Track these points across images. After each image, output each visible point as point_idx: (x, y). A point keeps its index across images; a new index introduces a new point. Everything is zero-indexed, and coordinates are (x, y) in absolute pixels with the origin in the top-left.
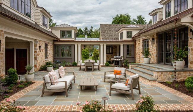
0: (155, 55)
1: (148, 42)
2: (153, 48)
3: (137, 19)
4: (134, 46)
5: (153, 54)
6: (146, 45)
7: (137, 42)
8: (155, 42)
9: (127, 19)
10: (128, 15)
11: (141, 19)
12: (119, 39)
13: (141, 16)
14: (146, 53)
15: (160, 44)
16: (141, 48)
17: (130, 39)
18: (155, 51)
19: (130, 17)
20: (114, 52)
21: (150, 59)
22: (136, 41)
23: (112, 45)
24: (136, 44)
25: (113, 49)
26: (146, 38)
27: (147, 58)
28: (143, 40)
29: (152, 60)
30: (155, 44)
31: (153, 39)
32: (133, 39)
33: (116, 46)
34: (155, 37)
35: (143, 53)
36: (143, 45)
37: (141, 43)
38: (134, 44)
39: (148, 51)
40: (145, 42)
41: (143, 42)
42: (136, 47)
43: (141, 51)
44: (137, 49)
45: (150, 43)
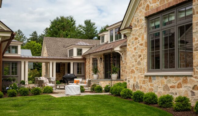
0: (102, 72)
1: (97, 60)
2: (101, 66)
3: (84, 25)
4: (84, 64)
5: (101, 71)
6: (95, 63)
7: (87, 61)
8: (102, 61)
9: (71, 25)
10: (72, 19)
11: (90, 25)
12: (68, 56)
13: (90, 21)
14: (96, 71)
15: (106, 62)
16: (91, 66)
17: (80, 57)
18: (103, 69)
19: (74, 22)
20: (62, 71)
21: (98, 75)
22: (86, 59)
23: (61, 63)
24: (86, 62)
25: (61, 67)
26: (95, 57)
27: (96, 74)
28: (93, 59)
29: (100, 76)
30: (103, 63)
31: (101, 58)
32: (83, 57)
33: (64, 64)
34: (103, 57)
35: (93, 70)
36: (92, 63)
37: (91, 61)
38: (84, 62)
39: (97, 68)
40: (95, 61)
41: (93, 61)
42: (86, 65)
43: (91, 69)
44: (87, 67)
45: (99, 62)
